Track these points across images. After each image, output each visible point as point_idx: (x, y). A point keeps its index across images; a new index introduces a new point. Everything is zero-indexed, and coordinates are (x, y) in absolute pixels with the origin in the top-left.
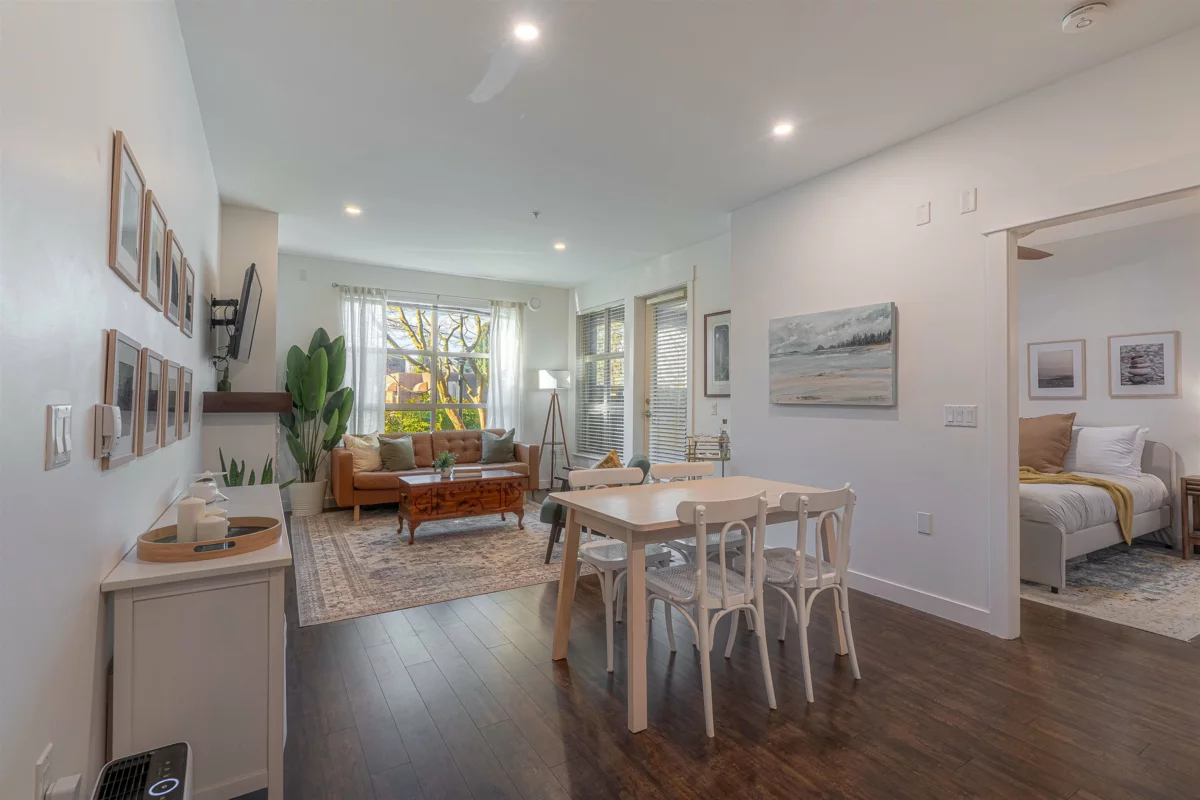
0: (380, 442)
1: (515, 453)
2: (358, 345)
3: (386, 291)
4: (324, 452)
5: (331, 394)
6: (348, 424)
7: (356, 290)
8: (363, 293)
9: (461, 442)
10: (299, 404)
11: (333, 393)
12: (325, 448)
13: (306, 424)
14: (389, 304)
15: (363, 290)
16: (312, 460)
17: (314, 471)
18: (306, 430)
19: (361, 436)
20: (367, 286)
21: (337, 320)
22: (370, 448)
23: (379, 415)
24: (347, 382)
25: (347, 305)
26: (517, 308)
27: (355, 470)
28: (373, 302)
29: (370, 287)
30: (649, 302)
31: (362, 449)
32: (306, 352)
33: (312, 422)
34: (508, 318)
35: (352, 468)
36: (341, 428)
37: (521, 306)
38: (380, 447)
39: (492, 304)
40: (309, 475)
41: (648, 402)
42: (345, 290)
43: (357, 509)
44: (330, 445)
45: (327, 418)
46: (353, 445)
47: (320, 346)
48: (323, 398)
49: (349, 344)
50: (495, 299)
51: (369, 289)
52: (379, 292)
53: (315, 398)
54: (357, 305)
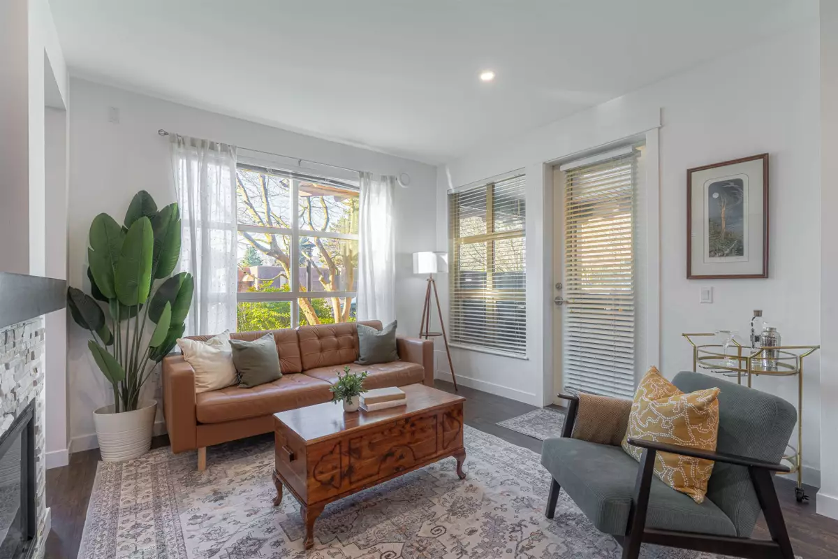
0: (234, 346)
1: (399, 351)
2: (198, 217)
3: (234, 148)
4: (151, 362)
5: (159, 282)
6: (186, 322)
7: (193, 144)
8: (203, 147)
9: (335, 339)
10: (110, 296)
11: (162, 281)
12: (152, 356)
13: (124, 324)
14: (239, 165)
15: (203, 143)
16: (133, 374)
17: (136, 391)
18: (123, 332)
19: (204, 339)
20: (209, 139)
21: (168, 182)
22: (219, 355)
23: (228, 307)
24: (183, 265)
25: (182, 163)
26: (389, 181)
27: (198, 390)
28: (218, 162)
29: (212, 140)
30: (563, 168)
31: (209, 358)
32: (121, 222)
33: (133, 321)
34: (378, 193)
35: (193, 389)
36: (176, 329)
37: (392, 180)
38: (233, 352)
39: (362, 175)
40: (128, 399)
41: (559, 287)
42: (180, 141)
43: (202, 453)
44: (161, 352)
45: (155, 314)
46: (194, 354)
47: (143, 215)
48: (148, 287)
49: (184, 216)
50: (365, 170)
51: (212, 143)
52: (225, 149)
53: (135, 287)
54: (195, 165)
